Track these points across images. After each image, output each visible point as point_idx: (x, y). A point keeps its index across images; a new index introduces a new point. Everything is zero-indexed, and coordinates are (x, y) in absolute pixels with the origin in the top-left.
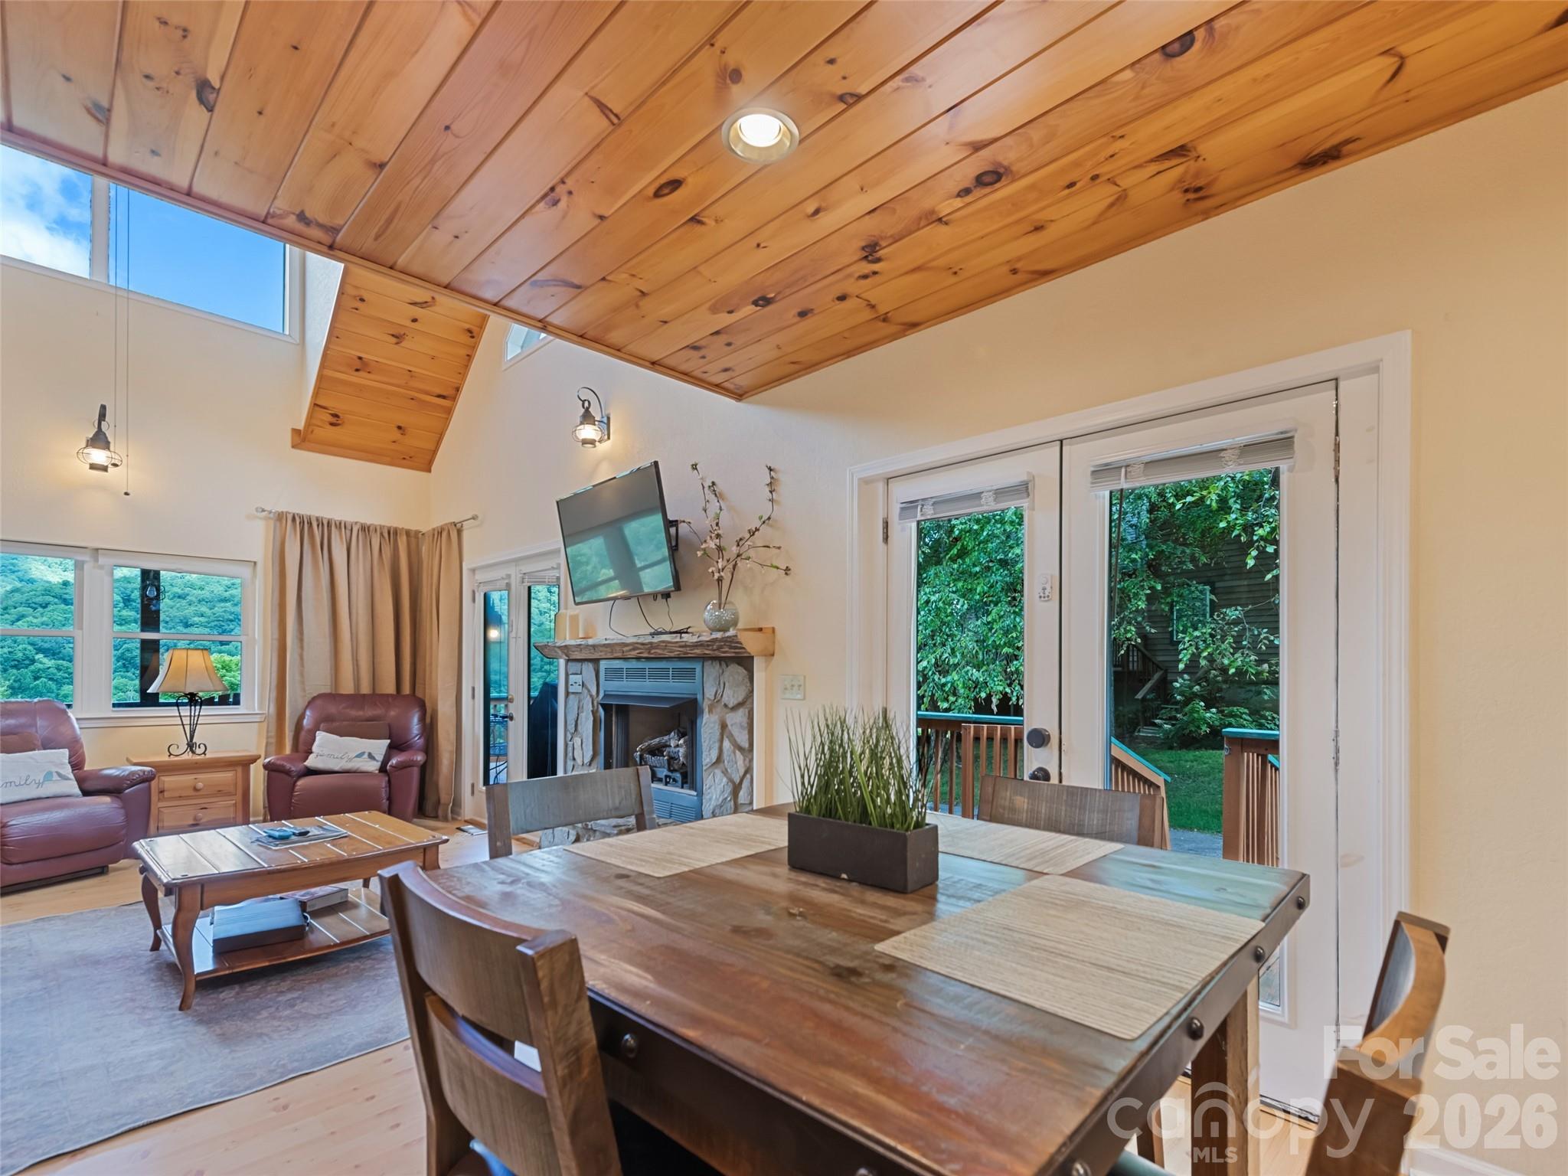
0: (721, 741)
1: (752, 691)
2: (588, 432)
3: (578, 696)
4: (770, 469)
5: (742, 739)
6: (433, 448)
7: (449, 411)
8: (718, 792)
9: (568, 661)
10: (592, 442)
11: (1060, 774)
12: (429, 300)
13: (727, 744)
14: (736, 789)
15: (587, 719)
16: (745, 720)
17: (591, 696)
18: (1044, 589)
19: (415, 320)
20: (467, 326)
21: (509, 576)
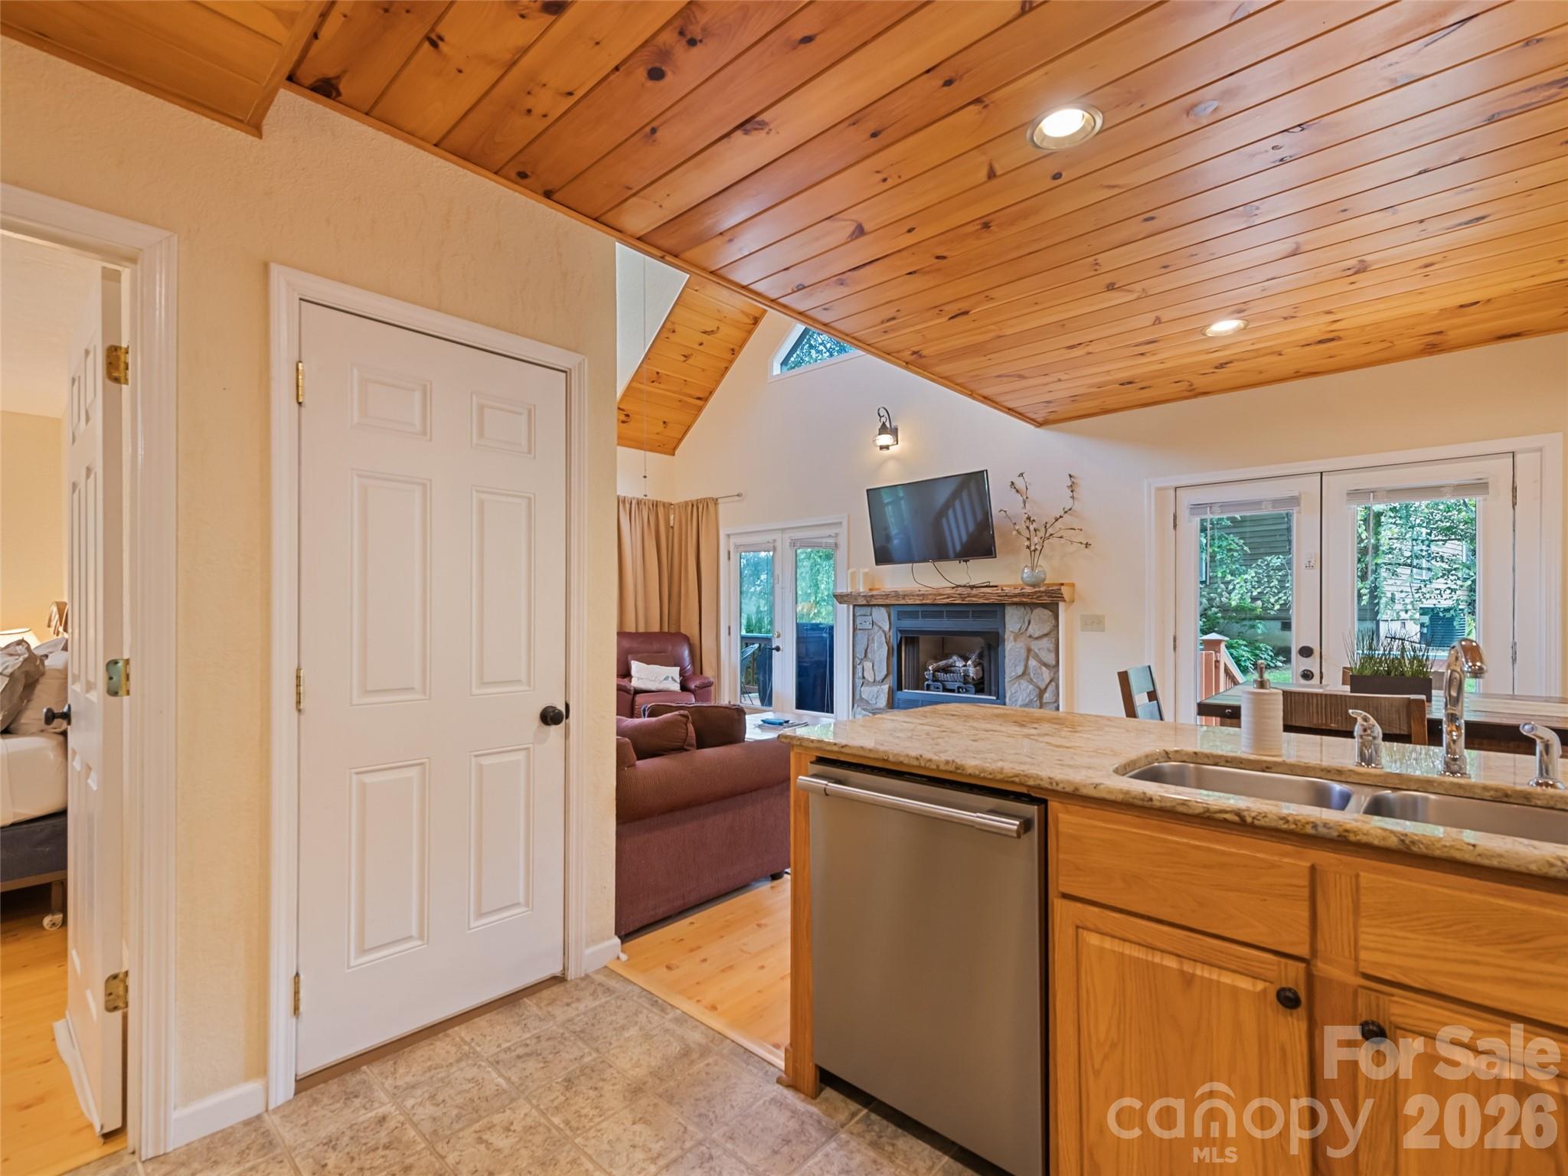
0: (1027, 659)
1: (1057, 626)
2: (885, 439)
3: (866, 632)
4: (1070, 476)
5: (1049, 658)
6: (680, 437)
7: (700, 409)
8: (1025, 695)
9: (854, 606)
10: (887, 447)
11: (1321, 673)
12: (715, 329)
13: (1032, 663)
14: (1041, 693)
15: (880, 647)
16: (1052, 646)
17: (884, 631)
18: (1310, 562)
19: (701, 344)
20: (732, 346)
21: (774, 541)
